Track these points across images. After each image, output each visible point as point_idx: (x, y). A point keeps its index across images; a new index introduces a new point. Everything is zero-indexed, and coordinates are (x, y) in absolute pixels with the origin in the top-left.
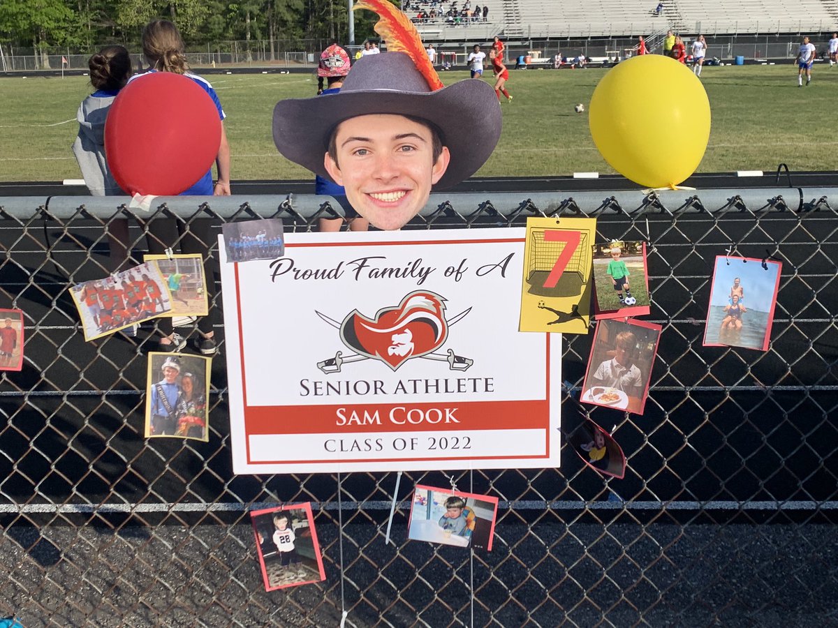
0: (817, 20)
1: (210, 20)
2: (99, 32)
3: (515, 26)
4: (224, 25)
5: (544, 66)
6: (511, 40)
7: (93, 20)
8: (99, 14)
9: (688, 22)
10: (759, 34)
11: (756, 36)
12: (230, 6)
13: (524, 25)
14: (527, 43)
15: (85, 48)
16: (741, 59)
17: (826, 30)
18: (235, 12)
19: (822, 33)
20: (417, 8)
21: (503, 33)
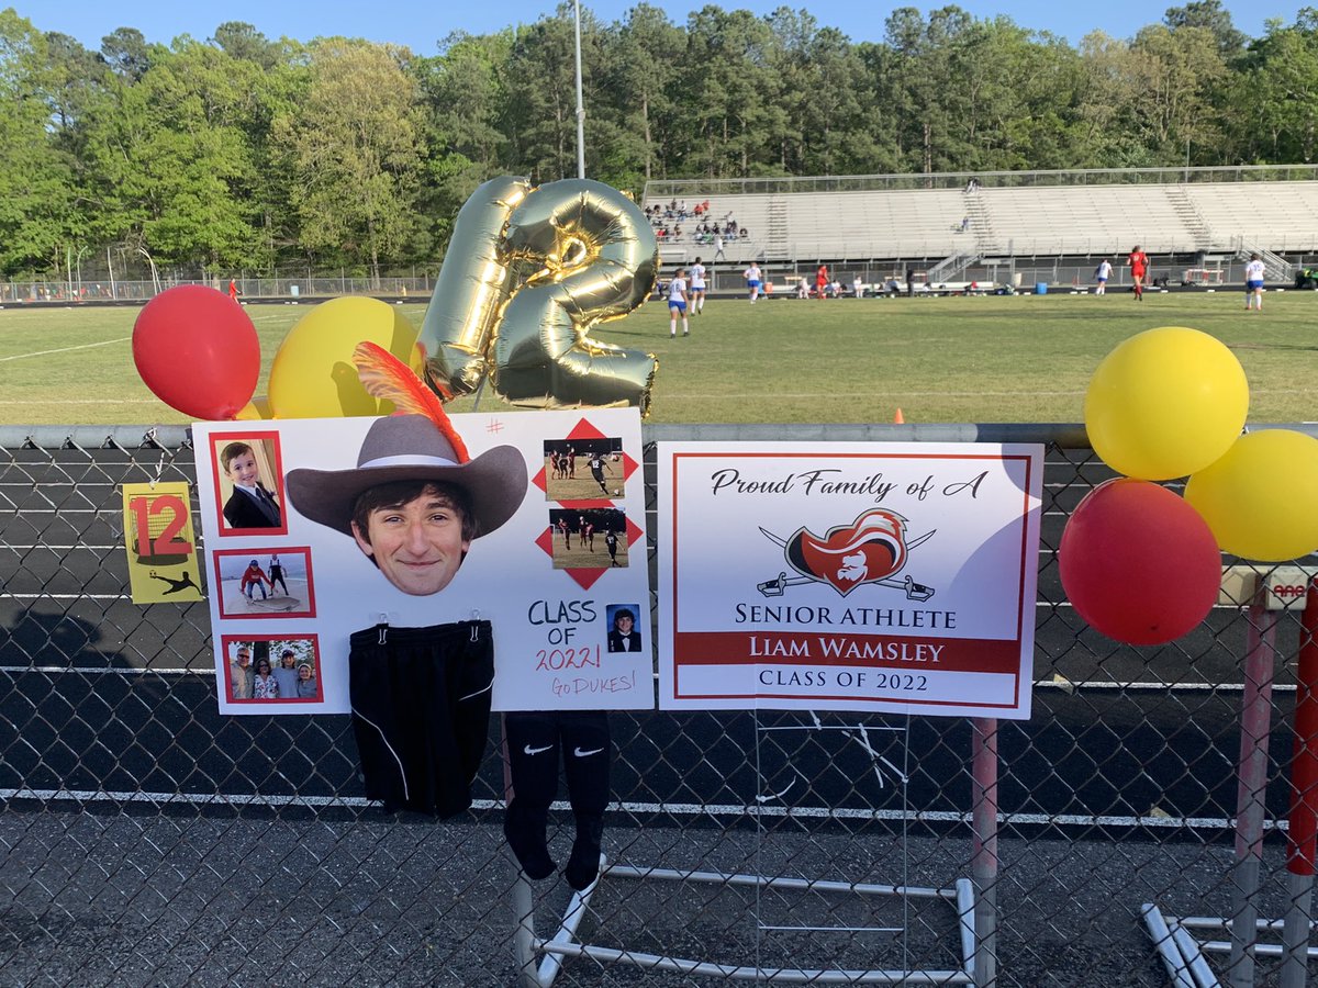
0: (1168, 237)
1: (414, 238)
2: (282, 252)
3: (779, 246)
4: (431, 244)
5: (788, 296)
6: (770, 262)
7: (274, 237)
8: (282, 230)
9: (1000, 239)
10: (1092, 255)
11: (1088, 257)
12: (439, 221)
13: (788, 245)
14: (790, 267)
15: (263, 272)
16: (1043, 286)
17: (1180, 250)
18: (445, 228)
19: (1175, 254)
20: (660, 224)
21: (762, 255)
